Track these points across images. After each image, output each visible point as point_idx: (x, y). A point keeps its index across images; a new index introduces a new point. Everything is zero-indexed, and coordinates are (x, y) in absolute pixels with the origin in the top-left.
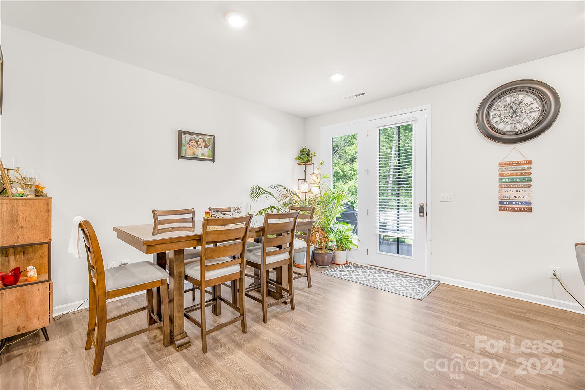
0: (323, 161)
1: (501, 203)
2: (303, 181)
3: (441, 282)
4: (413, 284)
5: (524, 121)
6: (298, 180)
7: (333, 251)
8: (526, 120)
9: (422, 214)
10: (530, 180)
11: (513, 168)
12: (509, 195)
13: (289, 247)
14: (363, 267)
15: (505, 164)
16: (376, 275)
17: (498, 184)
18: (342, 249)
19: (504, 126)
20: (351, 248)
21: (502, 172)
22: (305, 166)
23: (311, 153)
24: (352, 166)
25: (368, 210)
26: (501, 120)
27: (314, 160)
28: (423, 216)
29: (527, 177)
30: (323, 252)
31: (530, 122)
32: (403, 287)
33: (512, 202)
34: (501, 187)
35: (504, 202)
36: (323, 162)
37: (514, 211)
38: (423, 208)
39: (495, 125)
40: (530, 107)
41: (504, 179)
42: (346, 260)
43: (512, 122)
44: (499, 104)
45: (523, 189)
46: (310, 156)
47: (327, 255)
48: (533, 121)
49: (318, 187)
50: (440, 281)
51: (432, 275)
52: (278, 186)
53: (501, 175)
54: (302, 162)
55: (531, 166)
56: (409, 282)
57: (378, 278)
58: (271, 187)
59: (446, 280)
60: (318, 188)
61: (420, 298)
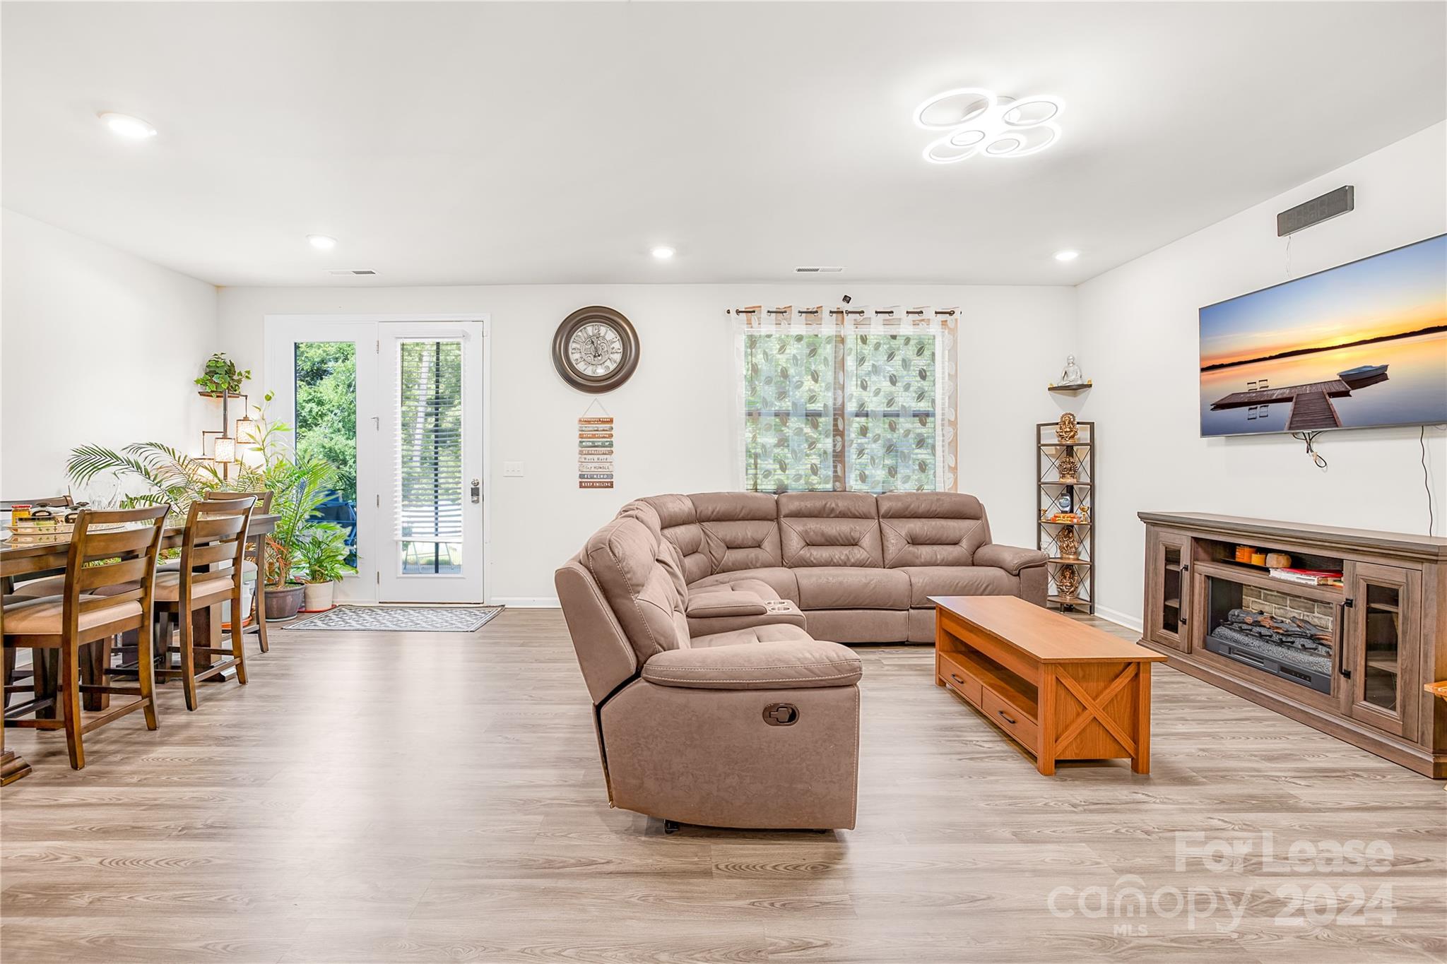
0: (272, 393)
1: (581, 476)
2: (221, 435)
3: (506, 607)
4: (463, 616)
5: (606, 364)
6: (203, 432)
7: (303, 584)
8: (608, 363)
9: (475, 498)
10: (611, 445)
11: (594, 427)
12: (590, 465)
13: (233, 566)
14: (371, 609)
15: (586, 421)
16: (399, 615)
17: (577, 449)
18: (322, 580)
19: (585, 367)
20: (342, 575)
21: (583, 433)
22: (222, 399)
23: (237, 371)
24: (315, 392)
25: (378, 496)
26: (582, 358)
27: (244, 387)
28: (477, 501)
29: (609, 440)
30: (280, 588)
31: (612, 367)
32: (447, 622)
33: (594, 475)
34: (581, 453)
35: (584, 475)
36: (271, 395)
37: (596, 487)
38: (478, 489)
39: (574, 363)
40: (612, 347)
41: (584, 442)
42: (333, 602)
43: (594, 363)
44: (580, 334)
45: (605, 457)
46: (236, 377)
47: (292, 593)
48: (615, 365)
49: (261, 449)
50: (503, 606)
51: (493, 599)
52: (150, 448)
53: (581, 436)
54: (212, 392)
55: (613, 425)
56: (456, 615)
57: (401, 618)
58: (129, 449)
59: (512, 602)
60: (259, 452)
61: (472, 630)
